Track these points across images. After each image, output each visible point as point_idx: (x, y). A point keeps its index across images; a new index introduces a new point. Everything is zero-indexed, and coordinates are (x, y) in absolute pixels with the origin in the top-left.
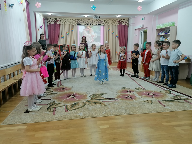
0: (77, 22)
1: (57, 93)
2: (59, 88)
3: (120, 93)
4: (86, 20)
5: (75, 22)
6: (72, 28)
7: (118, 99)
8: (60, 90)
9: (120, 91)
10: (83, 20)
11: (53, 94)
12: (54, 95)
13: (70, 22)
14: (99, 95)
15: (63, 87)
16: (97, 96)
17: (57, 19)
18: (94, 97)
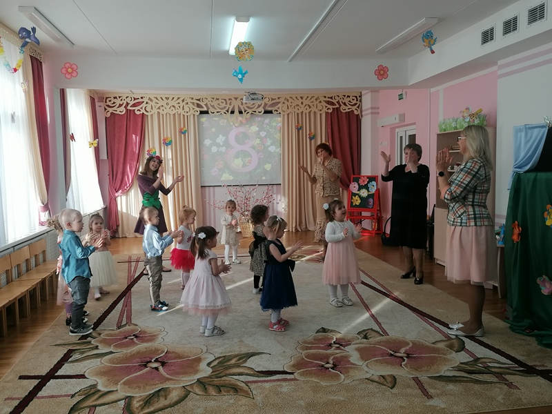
0: (199, 106)
1: (111, 353)
2: (120, 332)
3: (307, 348)
4: (225, 100)
5: (191, 106)
6: (182, 126)
7: (292, 373)
8: (121, 339)
9: (309, 343)
10: (217, 99)
11: (96, 358)
12: (99, 360)
13: (177, 106)
14: (239, 360)
15: (133, 331)
16: (233, 361)
17: (135, 99)
18: (223, 364)
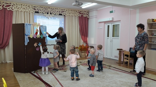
0: (34, 9)
4: (45, 8)
5: (31, 9)
10: (42, 7)
13: (26, 8)
17: (7, 4)
